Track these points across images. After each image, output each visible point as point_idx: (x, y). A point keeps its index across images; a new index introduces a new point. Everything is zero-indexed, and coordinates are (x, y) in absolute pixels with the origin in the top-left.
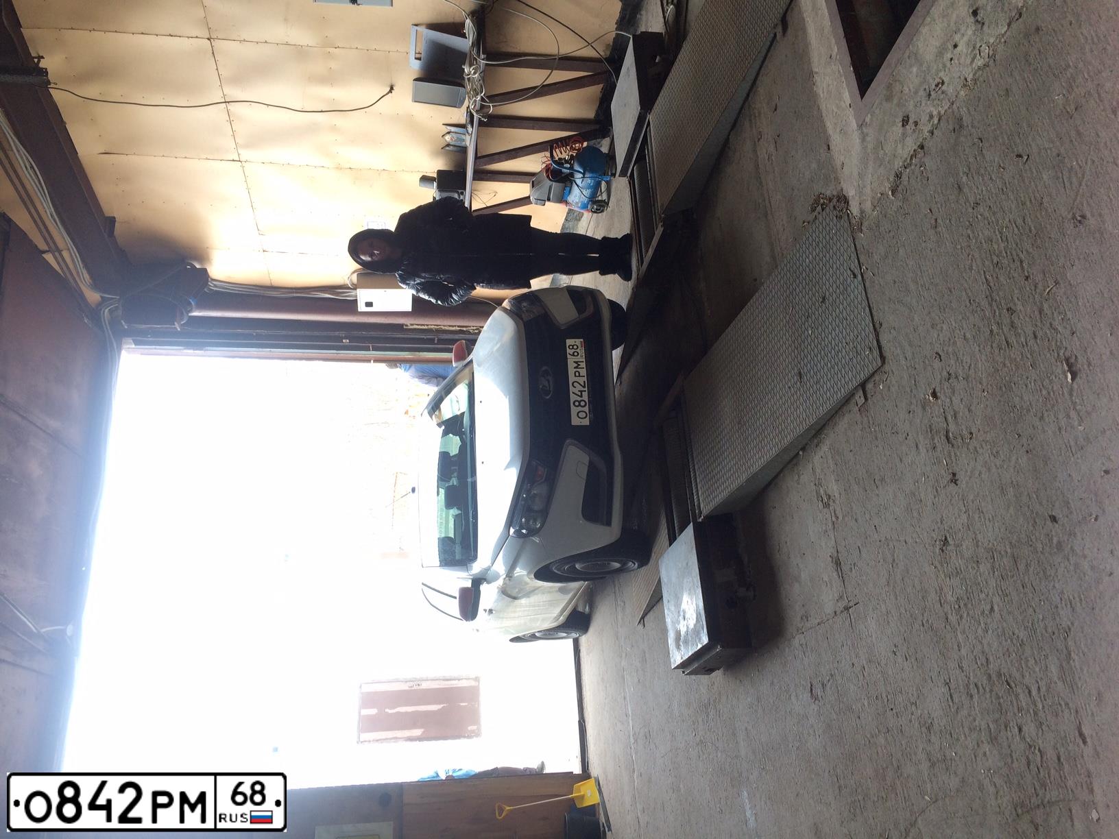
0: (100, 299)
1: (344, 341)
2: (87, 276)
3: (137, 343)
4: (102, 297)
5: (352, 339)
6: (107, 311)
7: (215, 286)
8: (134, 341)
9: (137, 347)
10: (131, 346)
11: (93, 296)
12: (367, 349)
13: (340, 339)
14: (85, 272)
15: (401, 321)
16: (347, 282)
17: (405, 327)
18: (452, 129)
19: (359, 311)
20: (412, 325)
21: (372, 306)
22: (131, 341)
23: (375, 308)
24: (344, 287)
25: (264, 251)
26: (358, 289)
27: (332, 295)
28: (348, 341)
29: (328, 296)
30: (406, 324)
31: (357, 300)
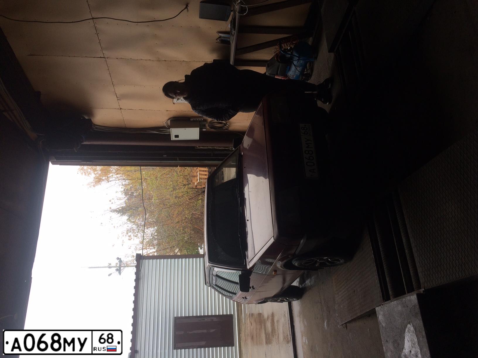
0: (37, 137)
3: (57, 159)
4: (37, 135)
5: (168, 155)
6: (40, 142)
7: (96, 128)
9: (57, 161)
11: (33, 135)
12: (176, 160)
13: (162, 155)
14: (26, 122)
15: (193, 145)
16: (165, 125)
17: (196, 148)
18: (222, 35)
19: (172, 140)
20: (199, 147)
21: (178, 137)
22: (54, 158)
23: (180, 138)
24: (163, 127)
25: (121, 109)
26: (171, 129)
27: (158, 132)
28: (166, 156)
29: (155, 132)
30: (196, 146)
31: (170, 134)
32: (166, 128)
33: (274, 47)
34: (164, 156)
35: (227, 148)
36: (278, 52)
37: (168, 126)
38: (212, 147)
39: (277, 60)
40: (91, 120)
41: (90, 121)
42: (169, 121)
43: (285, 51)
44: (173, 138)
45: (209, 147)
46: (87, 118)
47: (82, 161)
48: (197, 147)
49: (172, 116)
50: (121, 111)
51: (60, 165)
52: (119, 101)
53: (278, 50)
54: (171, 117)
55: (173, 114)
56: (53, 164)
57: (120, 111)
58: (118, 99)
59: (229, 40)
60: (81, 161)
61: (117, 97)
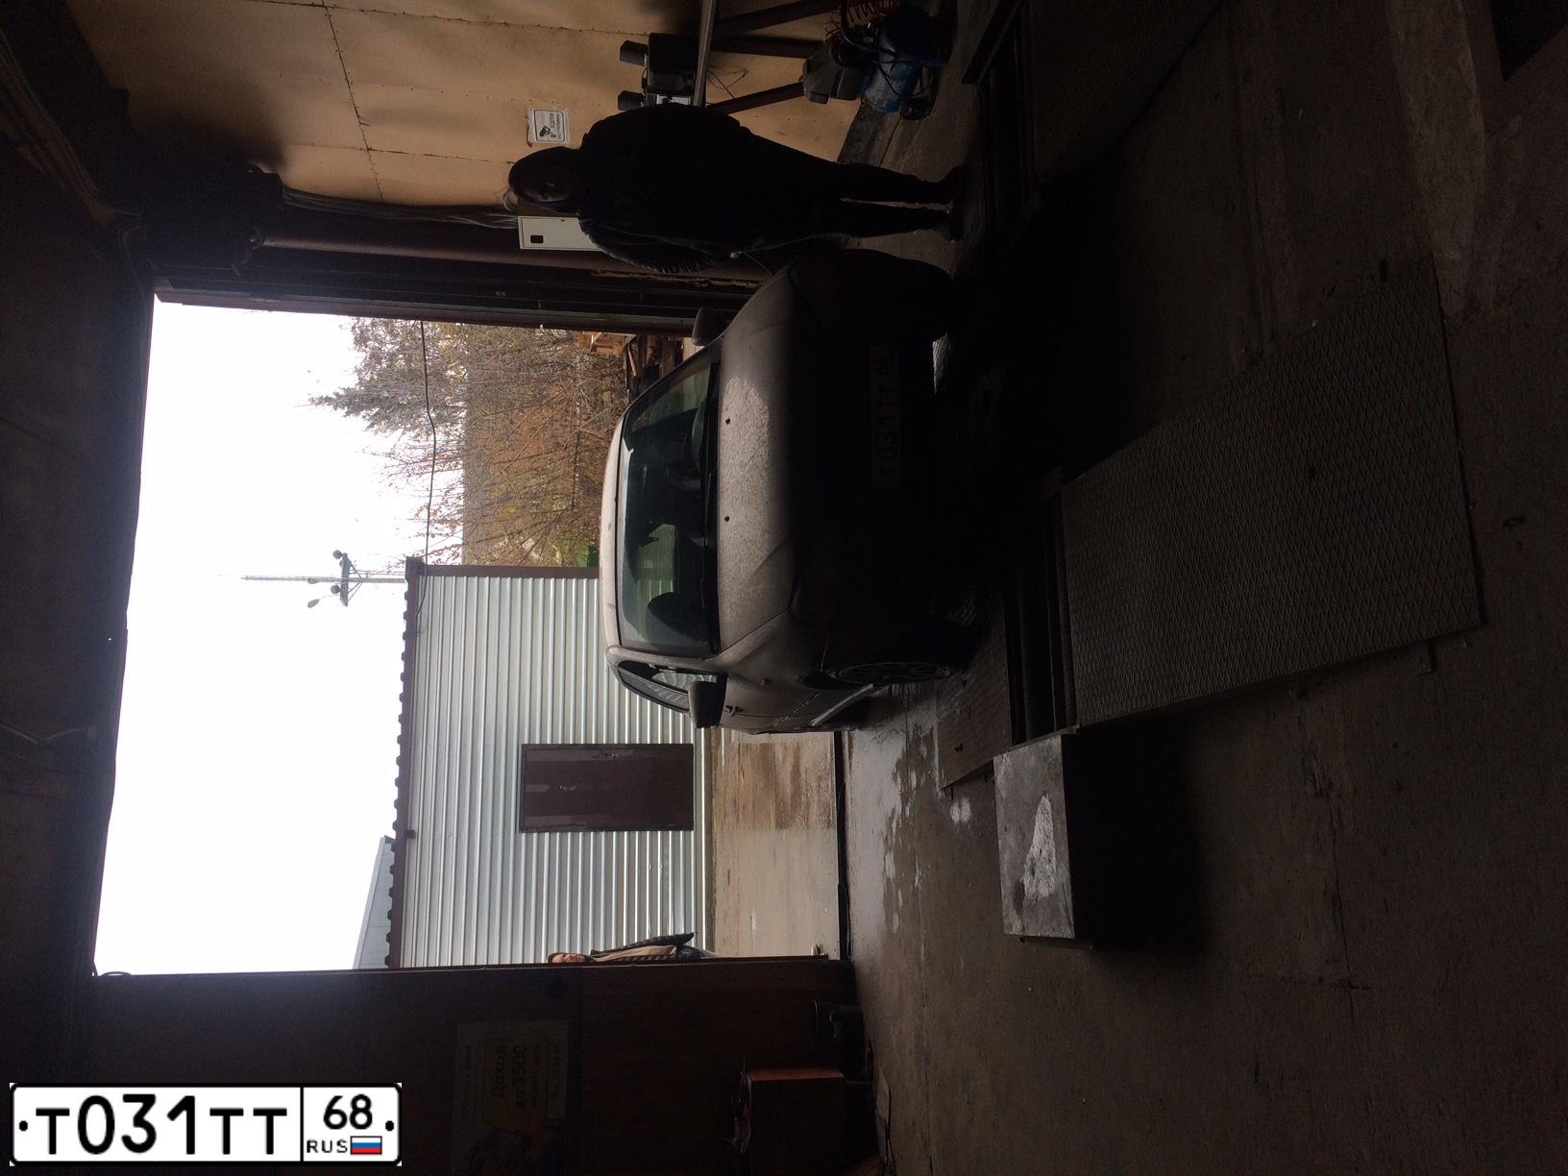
0: (113, 217)
3: (175, 284)
5: (510, 291)
7: (294, 200)
8: (169, 279)
9: (176, 290)
10: (165, 288)
12: (533, 306)
13: (491, 290)
15: (588, 266)
16: (504, 202)
17: (593, 275)
19: (522, 248)
20: (604, 272)
21: (542, 242)
22: (167, 281)
23: (547, 245)
24: (496, 208)
25: (369, 149)
26: (519, 215)
27: (478, 220)
28: (504, 294)
29: (469, 221)
30: (594, 269)
31: (517, 230)
32: (504, 211)
34: (498, 293)
35: (687, 281)
37: (511, 205)
38: (644, 274)
40: (277, 176)
41: (275, 179)
44: (526, 243)
45: (631, 275)
46: (265, 171)
47: (251, 296)
48: (596, 272)
50: (370, 156)
51: (186, 302)
52: (365, 128)
53: (837, 27)
56: (163, 299)
57: (364, 153)
58: (362, 122)
60: (248, 294)
61: (358, 116)
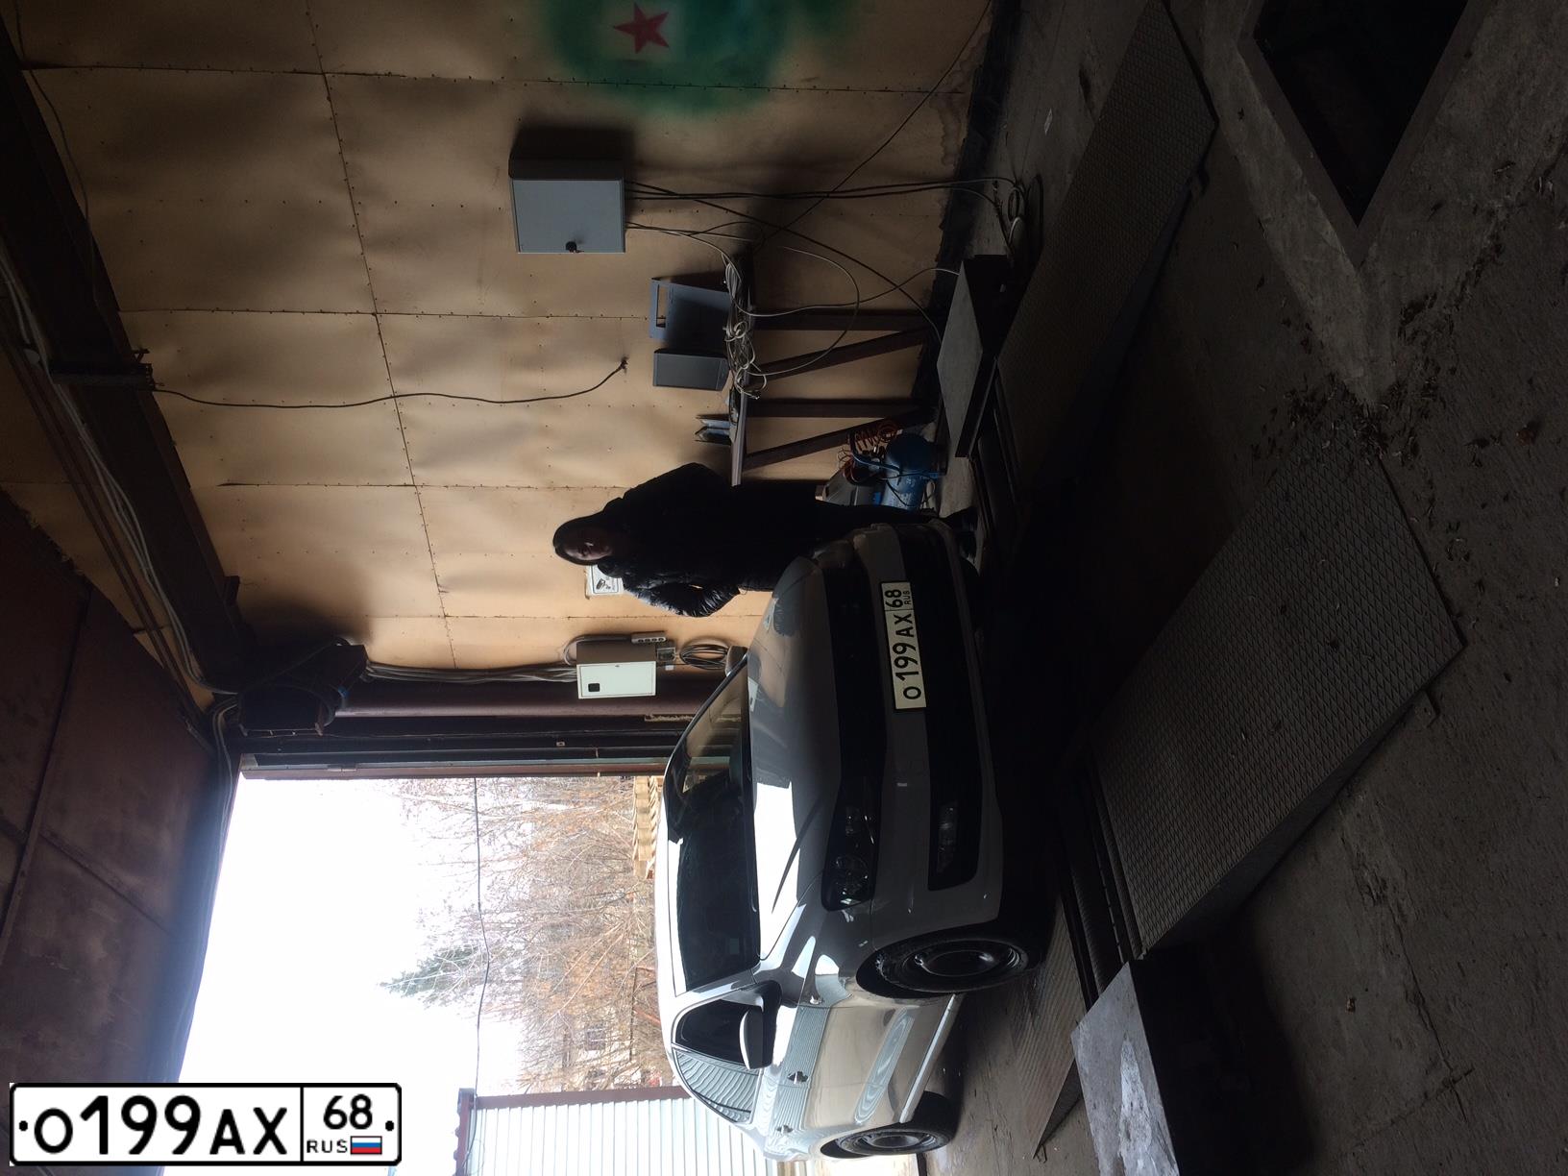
0: (212, 697)
1: (558, 744)
2: (194, 664)
3: (261, 761)
4: (213, 694)
5: (569, 741)
6: (221, 715)
7: (376, 672)
8: (257, 758)
9: (262, 767)
10: (253, 767)
11: (202, 695)
12: (591, 755)
13: (552, 742)
14: (192, 658)
15: (639, 710)
16: (564, 657)
17: (646, 720)
18: (710, 423)
19: (580, 697)
20: (656, 716)
21: (599, 690)
22: (252, 759)
23: (603, 693)
24: (557, 664)
25: (445, 616)
26: (578, 666)
27: (542, 676)
28: (564, 744)
29: (535, 678)
30: (647, 714)
31: (576, 682)
32: (566, 666)
33: (839, 448)
36: (848, 459)
37: (571, 660)
39: (849, 478)
40: (363, 647)
41: (360, 652)
42: (574, 645)
43: (866, 456)
44: (584, 693)
45: (682, 718)
46: (352, 643)
47: (329, 764)
48: (649, 718)
49: (580, 630)
50: (447, 623)
52: (443, 595)
53: (848, 453)
54: (581, 633)
55: (583, 626)
56: (248, 777)
57: (442, 621)
58: (441, 589)
59: (726, 432)
60: (325, 765)
61: (438, 585)
